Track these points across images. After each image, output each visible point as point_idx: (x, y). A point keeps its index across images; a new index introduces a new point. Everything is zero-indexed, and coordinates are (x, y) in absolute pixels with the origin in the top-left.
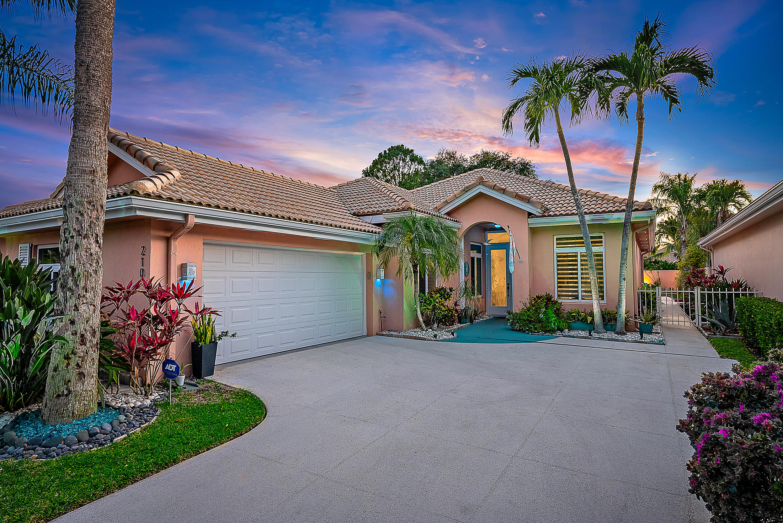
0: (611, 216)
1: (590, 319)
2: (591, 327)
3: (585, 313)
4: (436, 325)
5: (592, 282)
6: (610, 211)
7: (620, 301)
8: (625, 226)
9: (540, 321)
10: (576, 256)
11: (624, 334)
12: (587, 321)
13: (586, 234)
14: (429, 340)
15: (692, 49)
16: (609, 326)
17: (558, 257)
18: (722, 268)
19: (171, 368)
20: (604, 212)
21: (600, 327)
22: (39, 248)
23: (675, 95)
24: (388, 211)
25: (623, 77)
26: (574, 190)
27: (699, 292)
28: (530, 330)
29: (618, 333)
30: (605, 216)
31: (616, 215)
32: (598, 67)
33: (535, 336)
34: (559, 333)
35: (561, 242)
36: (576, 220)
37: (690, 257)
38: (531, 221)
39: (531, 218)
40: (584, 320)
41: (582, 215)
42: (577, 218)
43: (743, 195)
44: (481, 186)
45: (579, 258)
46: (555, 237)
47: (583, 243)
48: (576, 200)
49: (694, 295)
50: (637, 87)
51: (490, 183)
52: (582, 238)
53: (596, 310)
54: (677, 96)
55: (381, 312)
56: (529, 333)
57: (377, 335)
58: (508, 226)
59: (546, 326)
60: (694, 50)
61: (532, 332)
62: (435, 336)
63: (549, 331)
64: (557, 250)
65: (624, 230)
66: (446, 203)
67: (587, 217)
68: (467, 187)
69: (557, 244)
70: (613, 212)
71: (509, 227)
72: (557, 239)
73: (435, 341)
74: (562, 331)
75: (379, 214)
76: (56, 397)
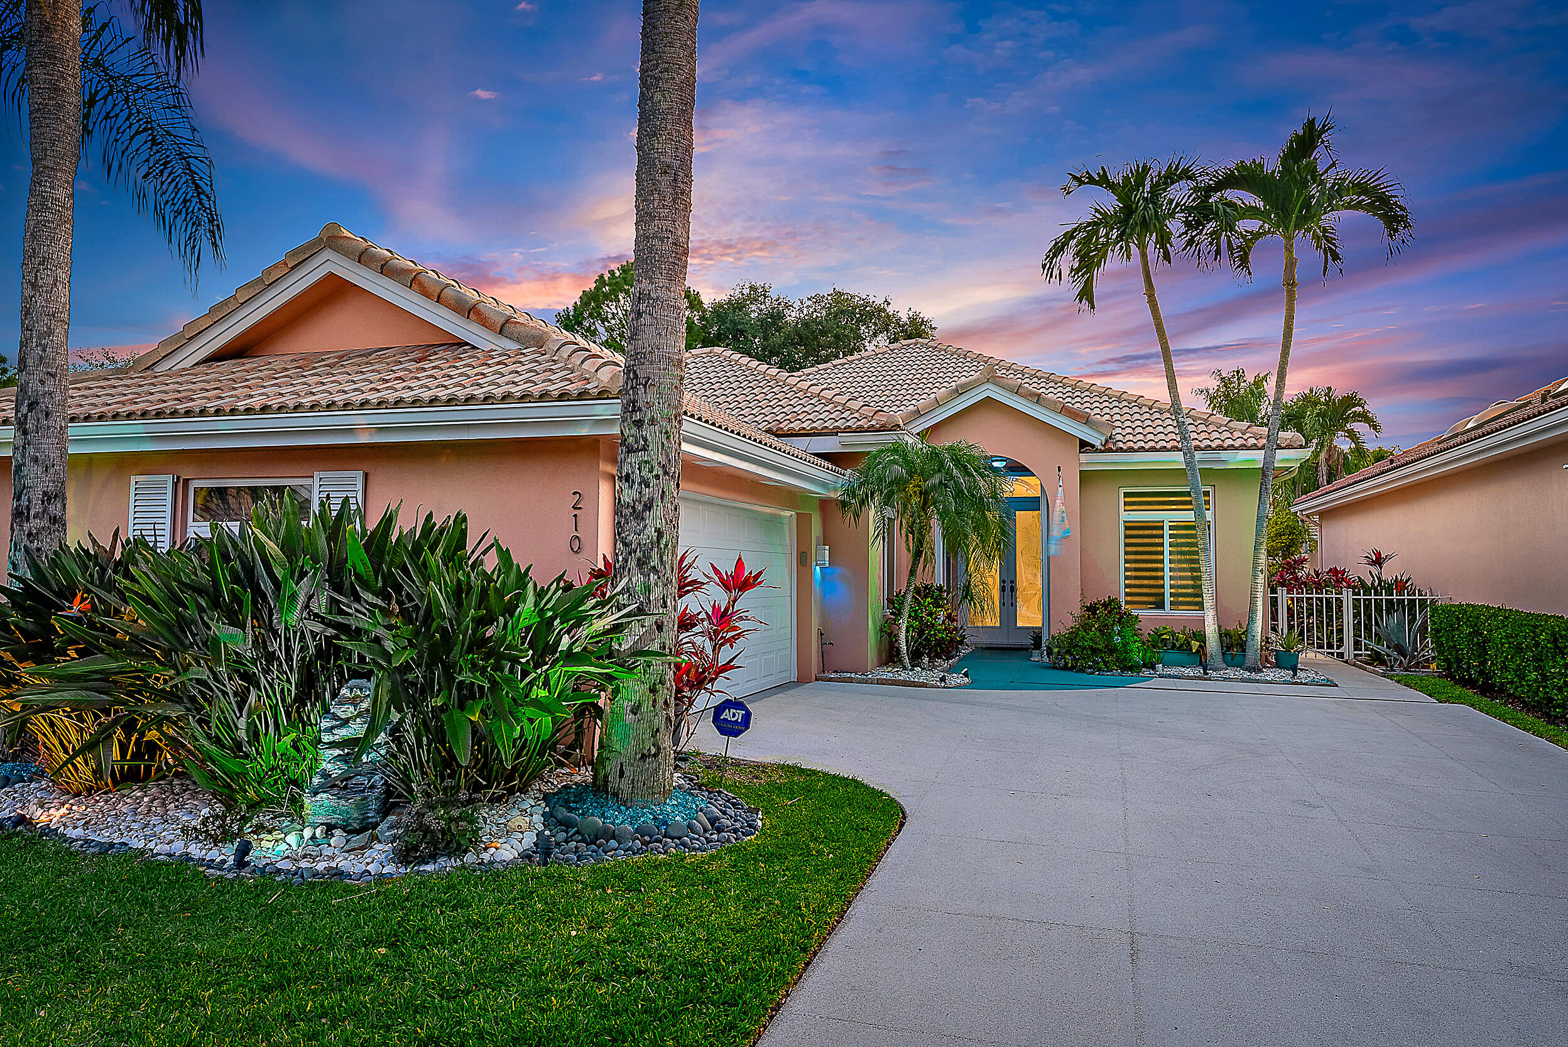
0: (1231, 455)
1: (1195, 645)
2: (1201, 659)
3: (1185, 634)
4: (926, 660)
5: (1205, 576)
6: (1232, 447)
7: (1252, 611)
8: (1264, 475)
9: (1112, 650)
10: (1162, 528)
11: (1260, 671)
12: (1191, 649)
13: (1195, 488)
14: (933, 686)
15: (1376, 174)
16: (1229, 658)
17: (1127, 528)
18: (1378, 555)
19: (734, 715)
20: (1220, 448)
21: (1218, 660)
22: (195, 484)
23: (1334, 244)
24: (848, 430)
25: (1260, 204)
26: (1176, 407)
27: (1351, 597)
28: (1096, 668)
29: (1249, 670)
30: (1224, 455)
31: (1243, 455)
32: (1220, 186)
33: (1107, 677)
34: (1146, 672)
35: (1134, 500)
36: (1177, 460)
37: (1279, 535)
38: (1084, 457)
39: (1084, 452)
40: (1185, 648)
41: (1188, 453)
42: (1179, 456)
43: (1364, 417)
44: (990, 386)
45: (1167, 532)
46: (1122, 491)
47: (1190, 503)
48: (1180, 425)
49: (1342, 602)
50: (1285, 227)
51: (1010, 382)
52: (1188, 494)
53: (1211, 630)
54: (1336, 247)
55: (822, 634)
56: (1092, 673)
57: (816, 680)
58: (1059, 467)
59: (1125, 658)
60: (1379, 175)
61: (1099, 670)
62: (943, 679)
63: (1131, 669)
64: (1125, 516)
65: (1262, 483)
66: (918, 414)
67: (1198, 455)
68: (963, 386)
69: (1126, 504)
70: (1237, 449)
71: (1059, 470)
72: (1126, 495)
73: (944, 687)
74: (1153, 667)
75: (825, 435)
76: (640, 759)
